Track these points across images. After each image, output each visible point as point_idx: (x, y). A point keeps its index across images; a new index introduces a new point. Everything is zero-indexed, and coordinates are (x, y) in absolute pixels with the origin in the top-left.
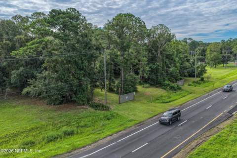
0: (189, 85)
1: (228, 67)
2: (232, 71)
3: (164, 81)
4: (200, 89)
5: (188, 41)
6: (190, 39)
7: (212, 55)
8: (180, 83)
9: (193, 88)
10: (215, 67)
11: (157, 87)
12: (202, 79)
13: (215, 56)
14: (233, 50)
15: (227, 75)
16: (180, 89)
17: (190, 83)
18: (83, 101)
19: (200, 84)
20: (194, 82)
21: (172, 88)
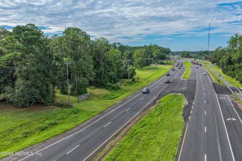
0: (125, 85)
1: (151, 69)
2: (154, 72)
3: (106, 83)
4: (133, 87)
5: (117, 45)
6: (119, 43)
7: (139, 59)
8: (118, 84)
9: (128, 87)
10: (141, 69)
11: (101, 88)
12: (134, 80)
13: (140, 60)
14: (154, 54)
15: (151, 76)
16: (119, 88)
17: (126, 83)
18: (49, 102)
19: (132, 84)
20: (128, 83)
21: (114, 88)
